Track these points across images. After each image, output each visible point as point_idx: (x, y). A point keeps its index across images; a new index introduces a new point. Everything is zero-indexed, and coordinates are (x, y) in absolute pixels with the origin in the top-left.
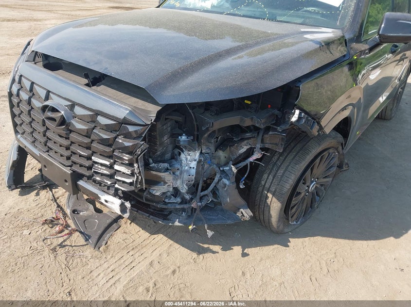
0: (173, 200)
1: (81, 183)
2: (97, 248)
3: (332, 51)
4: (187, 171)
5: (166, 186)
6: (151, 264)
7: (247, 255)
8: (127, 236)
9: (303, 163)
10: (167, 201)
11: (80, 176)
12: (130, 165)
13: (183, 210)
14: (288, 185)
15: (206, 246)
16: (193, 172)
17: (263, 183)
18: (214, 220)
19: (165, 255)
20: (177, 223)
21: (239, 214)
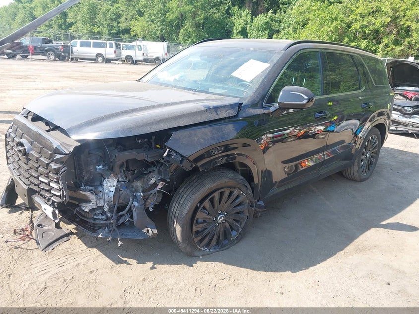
0: (100, 217)
1: (37, 199)
2: (44, 251)
3: (218, 113)
4: (107, 194)
5: (91, 204)
6: (78, 265)
7: (155, 268)
8: (71, 246)
9: (198, 194)
10: (95, 217)
11: (34, 192)
12: (57, 182)
13: (107, 226)
14: (186, 211)
15: (125, 259)
16: (112, 195)
17: (172, 209)
18: (129, 235)
19: (91, 261)
20: (100, 236)
21: (145, 231)
